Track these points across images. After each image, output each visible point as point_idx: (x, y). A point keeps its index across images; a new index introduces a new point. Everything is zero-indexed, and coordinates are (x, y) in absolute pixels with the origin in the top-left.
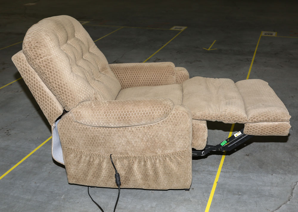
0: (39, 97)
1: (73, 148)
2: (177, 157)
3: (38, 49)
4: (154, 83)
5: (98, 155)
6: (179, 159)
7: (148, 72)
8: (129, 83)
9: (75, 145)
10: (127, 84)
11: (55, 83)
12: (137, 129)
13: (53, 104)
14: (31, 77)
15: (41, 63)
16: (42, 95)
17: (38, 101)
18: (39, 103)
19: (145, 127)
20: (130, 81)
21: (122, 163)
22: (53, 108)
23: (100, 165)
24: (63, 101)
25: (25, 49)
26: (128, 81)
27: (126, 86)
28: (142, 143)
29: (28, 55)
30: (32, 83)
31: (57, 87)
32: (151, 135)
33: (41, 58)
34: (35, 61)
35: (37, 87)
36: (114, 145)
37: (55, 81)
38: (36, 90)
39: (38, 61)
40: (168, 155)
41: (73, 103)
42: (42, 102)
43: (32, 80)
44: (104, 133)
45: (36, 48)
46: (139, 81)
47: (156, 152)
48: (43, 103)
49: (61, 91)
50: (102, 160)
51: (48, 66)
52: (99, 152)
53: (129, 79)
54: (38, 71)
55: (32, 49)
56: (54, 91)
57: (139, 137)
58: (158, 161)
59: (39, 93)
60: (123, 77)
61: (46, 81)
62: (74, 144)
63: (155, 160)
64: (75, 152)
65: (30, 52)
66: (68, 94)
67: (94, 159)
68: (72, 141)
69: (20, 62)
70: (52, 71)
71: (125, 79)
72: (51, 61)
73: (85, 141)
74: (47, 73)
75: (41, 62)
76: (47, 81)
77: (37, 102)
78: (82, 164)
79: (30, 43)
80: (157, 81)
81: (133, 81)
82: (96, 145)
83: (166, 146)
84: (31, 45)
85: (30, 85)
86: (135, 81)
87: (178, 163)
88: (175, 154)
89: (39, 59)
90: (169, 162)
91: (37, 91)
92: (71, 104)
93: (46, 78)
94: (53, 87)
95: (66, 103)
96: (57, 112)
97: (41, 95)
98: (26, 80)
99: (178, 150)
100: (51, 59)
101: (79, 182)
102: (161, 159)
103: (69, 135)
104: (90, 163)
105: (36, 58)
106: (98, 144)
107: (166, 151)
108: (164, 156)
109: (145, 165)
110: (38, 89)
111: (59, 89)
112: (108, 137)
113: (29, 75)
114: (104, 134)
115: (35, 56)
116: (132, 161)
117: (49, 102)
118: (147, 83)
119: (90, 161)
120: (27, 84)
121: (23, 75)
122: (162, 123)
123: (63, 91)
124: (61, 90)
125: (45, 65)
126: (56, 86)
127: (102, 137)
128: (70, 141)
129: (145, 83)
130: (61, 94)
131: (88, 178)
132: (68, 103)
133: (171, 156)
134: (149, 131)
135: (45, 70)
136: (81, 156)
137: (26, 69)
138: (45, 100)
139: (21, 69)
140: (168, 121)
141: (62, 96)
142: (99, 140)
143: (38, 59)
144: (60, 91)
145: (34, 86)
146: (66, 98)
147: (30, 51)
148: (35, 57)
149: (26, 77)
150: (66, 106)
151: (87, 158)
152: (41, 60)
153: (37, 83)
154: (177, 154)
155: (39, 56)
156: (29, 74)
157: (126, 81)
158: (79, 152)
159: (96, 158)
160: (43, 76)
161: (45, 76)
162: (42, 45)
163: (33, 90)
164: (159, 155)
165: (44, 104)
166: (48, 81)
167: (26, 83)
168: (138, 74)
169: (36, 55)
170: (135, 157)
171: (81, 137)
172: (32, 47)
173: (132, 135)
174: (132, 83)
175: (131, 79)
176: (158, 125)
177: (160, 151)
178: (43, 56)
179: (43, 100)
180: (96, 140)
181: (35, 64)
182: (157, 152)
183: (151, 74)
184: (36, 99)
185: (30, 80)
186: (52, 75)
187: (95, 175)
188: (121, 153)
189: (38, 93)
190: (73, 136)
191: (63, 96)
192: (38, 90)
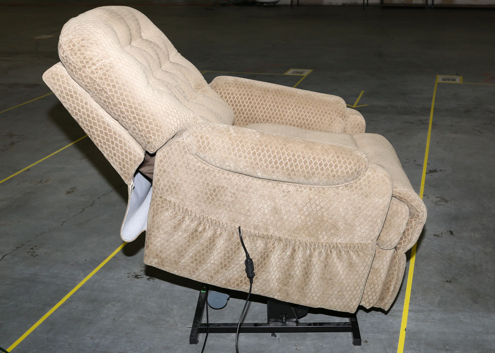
0: (99, 137)
1: (173, 200)
2: (352, 253)
3: (85, 50)
4: (308, 124)
5: (214, 222)
6: (354, 257)
7: (302, 104)
8: (266, 116)
9: (178, 197)
10: (262, 116)
11: (123, 104)
12: (297, 190)
13: (125, 145)
14: (80, 104)
15: (94, 74)
16: (104, 131)
17: (99, 144)
18: (102, 146)
19: (313, 189)
20: (269, 113)
21: (253, 245)
22: (126, 151)
23: (213, 240)
24: (142, 134)
25: (63, 53)
26: (265, 112)
27: (260, 119)
28: (298, 216)
29: (70, 64)
30: (84, 114)
31: (128, 111)
32: (318, 206)
33: (94, 64)
34: (84, 72)
35: (93, 118)
36: (249, 210)
37: (123, 100)
38: (93, 125)
39: (90, 71)
40: (337, 247)
41: (159, 135)
42: (106, 145)
43: (83, 108)
44: (236, 185)
45: (81, 48)
46: (284, 115)
47: (318, 237)
48: (108, 145)
49: (137, 117)
50: (218, 233)
51: (107, 77)
52: (218, 218)
53: (267, 109)
54: (91, 89)
55: (77, 52)
56: (124, 120)
57: (296, 204)
58: (316, 253)
59: (99, 129)
60: (258, 104)
61: (107, 104)
62: (176, 193)
63: (312, 250)
64: (174, 208)
65: (73, 58)
66: (149, 120)
67: (205, 228)
68: (175, 188)
69: (58, 80)
70: (115, 84)
71: (260, 108)
72: (111, 68)
73: (199, 193)
74: (108, 88)
75: (95, 71)
76: (109, 103)
77: (97, 146)
78: (180, 233)
79: (71, 42)
80: (315, 122)
81: (273, 114)
82: (217, 203)
83: (338, 230)
84: (74, 45)
85: (81, 118)
86: (277, 114)
87: (351, 263)
88: (350, 247)
89: (91, 67)
90: (335, 260)
91: (94, 127)
92: (156, 137)
93: (107, 98)
94: (121, 111)
95: (147, 136)
96: (135, 156)
97: (101, 132)
98: (72, 111)
99: (357, 241)
100: (111, 64)
101: (163, 265)
102: (323, 251)
103: (174, 177)
104: (197, 233)
105: (84, 66)
106: (221, 203)
107: (335, 239)
108: (330, 247)
109: (292, 256)
110: (96, 121)
111: (133, 113)
112: (242, 193)
113: (76, 101)
114: (236, 187)
115: (81, 62)
116: (273, 245)
117: (118, 143)
118: (297, 122)
119: (196, 231)
120: (75, 118)
121: (66, 103)
122: (345, 188)
123: (139, 116)
124: (136, 115)
125: (101, 76)
126: (125, 109)
127: (232, 192)
128: (172, 187)
129: (293, 121)
130: (137, 123)
131: (183, 261)
132: (151, 137)
133: (341, 250)
134: (316, 197)
135: (104, 84)
136: (184, 218)
137: (70, 91)
138: (110, 139)
139: (62, 92)
140: (354, 187)
141: (139, 125)
142: (224, 195)
143: (89, 67)
144: (134, 118)
145: (87, 118)
146: (147, 127)
147: (74, 56)
148: (83, 63)
149: (73, 105)
150: (149, 142)
151: (193, 225)
152: (94, 68)
153: (92, 112)
154: (354, 248)
155: (90, 61)
156: (77, 99)
157: (261, 111)
158: (181, 210)
159: (209, 226)
160: (102, 95)
161: (105, 95)
162: (91, 43)
163: (87, 126)
164: (322, 244)
165: (109, 147)
166: (112, 102)
167: (73, 117)
168: (284, 104)
169: (84, 61)
170: (280, 239)
171: (193, 184)
172: (76, 48)
173: (286, 198)
174: (270, 117)
175: (271, 109)
176: (335, 190)
177: (326, 237)
178: (97, 61)
179: (108, 140)
180: (219, 195)
181: (85, 76)
182: (321, 237)
183: (307, 108)
184: (95, 142)
185: (80, 108)
186: (117, 91)
187: (197, 258)
188: (256, 227)
189: (96, 129)
190: (180, 180)
191: (142, 126)
192: (95, 124)
